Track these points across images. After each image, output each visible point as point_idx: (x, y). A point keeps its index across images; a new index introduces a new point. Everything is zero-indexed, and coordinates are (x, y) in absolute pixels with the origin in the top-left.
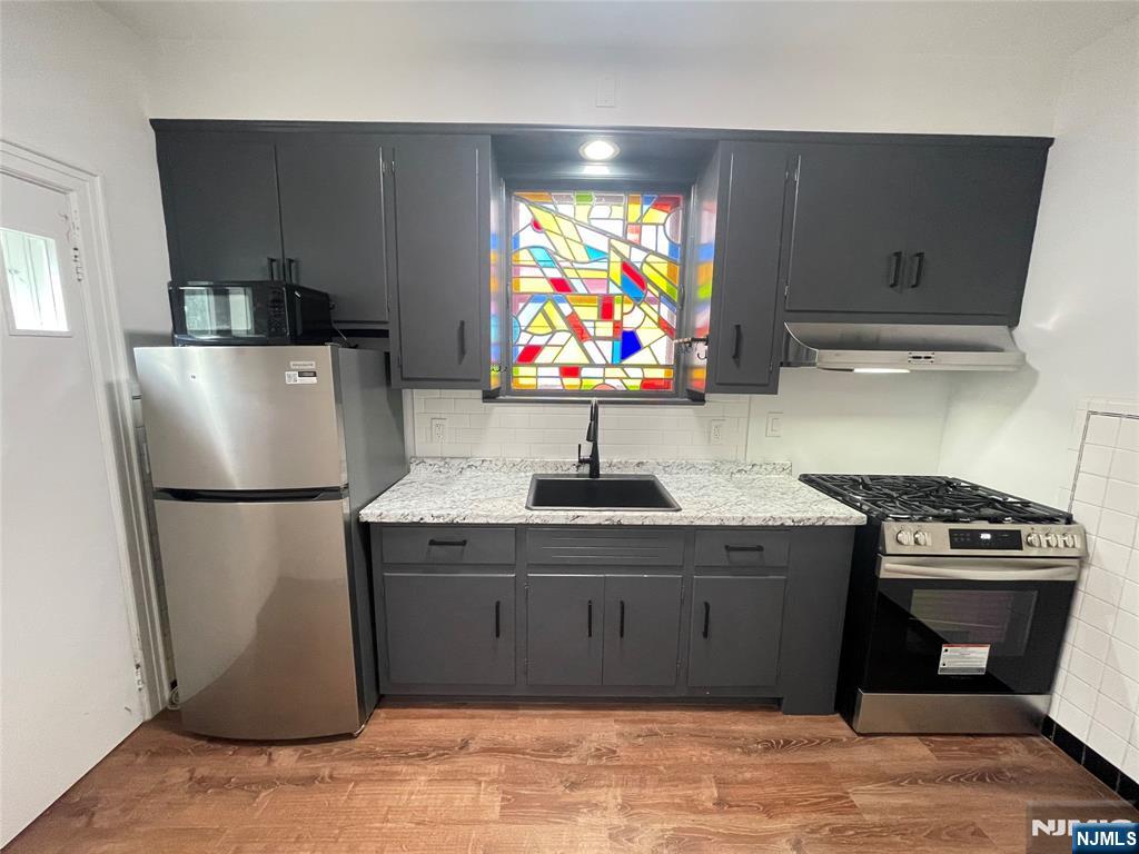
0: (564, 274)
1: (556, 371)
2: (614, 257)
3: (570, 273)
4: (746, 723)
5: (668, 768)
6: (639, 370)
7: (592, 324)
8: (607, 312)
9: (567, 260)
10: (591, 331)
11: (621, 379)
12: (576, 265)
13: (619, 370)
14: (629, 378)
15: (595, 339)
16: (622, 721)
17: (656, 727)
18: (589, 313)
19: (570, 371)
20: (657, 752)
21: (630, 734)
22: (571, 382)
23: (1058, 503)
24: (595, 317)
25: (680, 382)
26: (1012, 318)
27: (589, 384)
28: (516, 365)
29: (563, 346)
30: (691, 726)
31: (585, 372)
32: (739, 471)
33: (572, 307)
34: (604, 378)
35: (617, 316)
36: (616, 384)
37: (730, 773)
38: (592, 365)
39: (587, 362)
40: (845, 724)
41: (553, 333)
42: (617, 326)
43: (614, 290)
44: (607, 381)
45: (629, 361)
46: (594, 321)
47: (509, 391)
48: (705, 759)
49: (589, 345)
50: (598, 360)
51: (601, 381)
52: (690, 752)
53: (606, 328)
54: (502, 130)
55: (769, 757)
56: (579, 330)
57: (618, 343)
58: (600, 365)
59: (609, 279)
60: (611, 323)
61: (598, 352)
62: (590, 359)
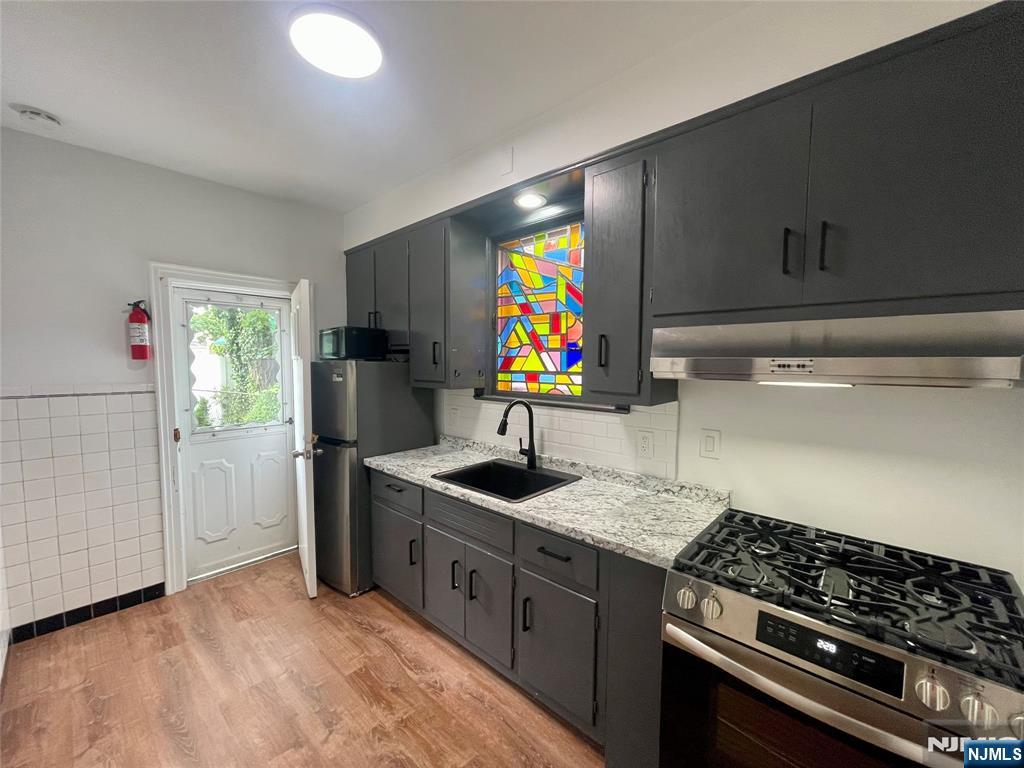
0: (527, 299)
1: (523, 377)
2: (561, 281)
3: (531, 298)
6: (579, 377)
7: (546, 338)
8: (555, 327)
9: (530, 289)
10: (545, 344)
11: (567, 385)
12: (535, 292)
13: (565, 377)
14: (573, 384)
15: (549, 350)
17: (489, 697)
18: (543, 329)
19: (532, 377)
21: (467, 688)
22: (533, 387)
24: (547, 333)
27: (545, 388)
28: (499, 372)
29: (527, 357)
31: (542, 378)
32: (666, 490)
33: (532, 325)
34: (555, 384)
35: (563, 331)
36: (564, 389)
38: (547, 372)
39: (543, 369)
41: (521, 347)
42: (564, 338)
43: (561, 309)
44: (558, 387)
45: (573, 369)
46: (547, 336)
47: (494, 391)
48: (490, 742)
49: (544, 355)
50: (551, 368)
51: (553, 386)
53: (555, 342)
54: (460, 211)
56: (537, 343)
57: (565, 354)
58: (552, 373)
59: (557, 300)
60: (559, 337)
61: (551, 361)
62: (545, 367)
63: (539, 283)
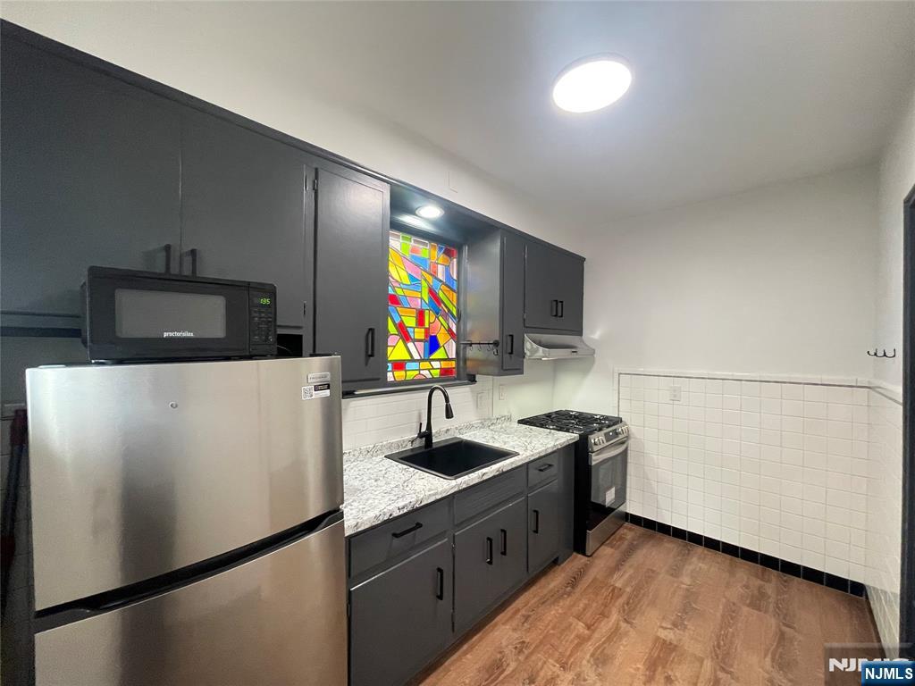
0: (396, 292)
1: (390, 367)
2: (424, 284)
3: (399, 292)
4: (553, 580)
5: (553, 628)
6: (438, 363)
7: (412, 330)
8: (420, 322)
9: (397, 281)
10: (412, 335)
11: (429, 370)
12: (402, 286)
13: (427, 363)
14: (433, 369)
15: (414, 341)
16: (507, 621)
17: (523, 612)
18: (410, 322)
19: (399, 365)
20: (541, 625)
21: (518, 625)
22: (400, 375)
23: (612, 413)
24: (414, 325)
25: (461, 370)
26: (579, 332)
27: (411, 375)
29: (395, 346)
30: (536, 599)
31: (408, 366)
33: (400, 316)
34: (419, 370)
35: (427, 326)
36: (426, 373)
37: (576, 610)
38: (413, 360)
39: (409, 358)
40: (580, 556)
42: (427, 331)
43: (425, 307)
44: (422, 372)
45: (432, 357)
46: (414, 328)
48: (560, 611)
49: (410, 345)
50: (416, 356)
51: (417, 372)
52: (553, 613)
53: (419, 334)
55: (578, 590)
56: (405, 334)
57: (427, 344)
58: (417, 361)
59: (422, 299)
60: (423, 330)
61: (416, 350)
62: (411, 355)
63: (406, 280)
